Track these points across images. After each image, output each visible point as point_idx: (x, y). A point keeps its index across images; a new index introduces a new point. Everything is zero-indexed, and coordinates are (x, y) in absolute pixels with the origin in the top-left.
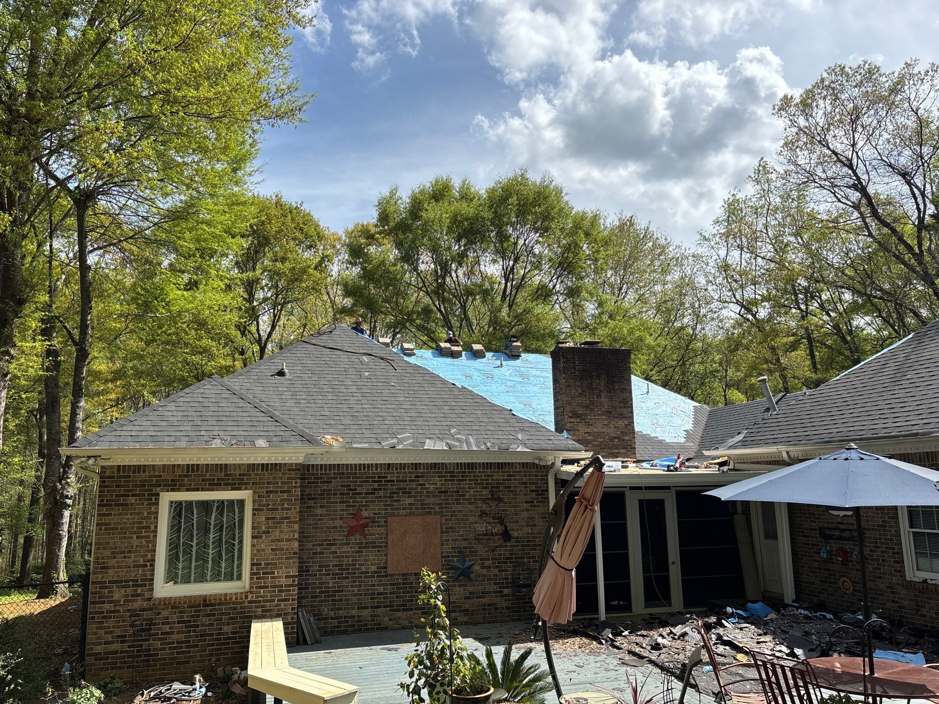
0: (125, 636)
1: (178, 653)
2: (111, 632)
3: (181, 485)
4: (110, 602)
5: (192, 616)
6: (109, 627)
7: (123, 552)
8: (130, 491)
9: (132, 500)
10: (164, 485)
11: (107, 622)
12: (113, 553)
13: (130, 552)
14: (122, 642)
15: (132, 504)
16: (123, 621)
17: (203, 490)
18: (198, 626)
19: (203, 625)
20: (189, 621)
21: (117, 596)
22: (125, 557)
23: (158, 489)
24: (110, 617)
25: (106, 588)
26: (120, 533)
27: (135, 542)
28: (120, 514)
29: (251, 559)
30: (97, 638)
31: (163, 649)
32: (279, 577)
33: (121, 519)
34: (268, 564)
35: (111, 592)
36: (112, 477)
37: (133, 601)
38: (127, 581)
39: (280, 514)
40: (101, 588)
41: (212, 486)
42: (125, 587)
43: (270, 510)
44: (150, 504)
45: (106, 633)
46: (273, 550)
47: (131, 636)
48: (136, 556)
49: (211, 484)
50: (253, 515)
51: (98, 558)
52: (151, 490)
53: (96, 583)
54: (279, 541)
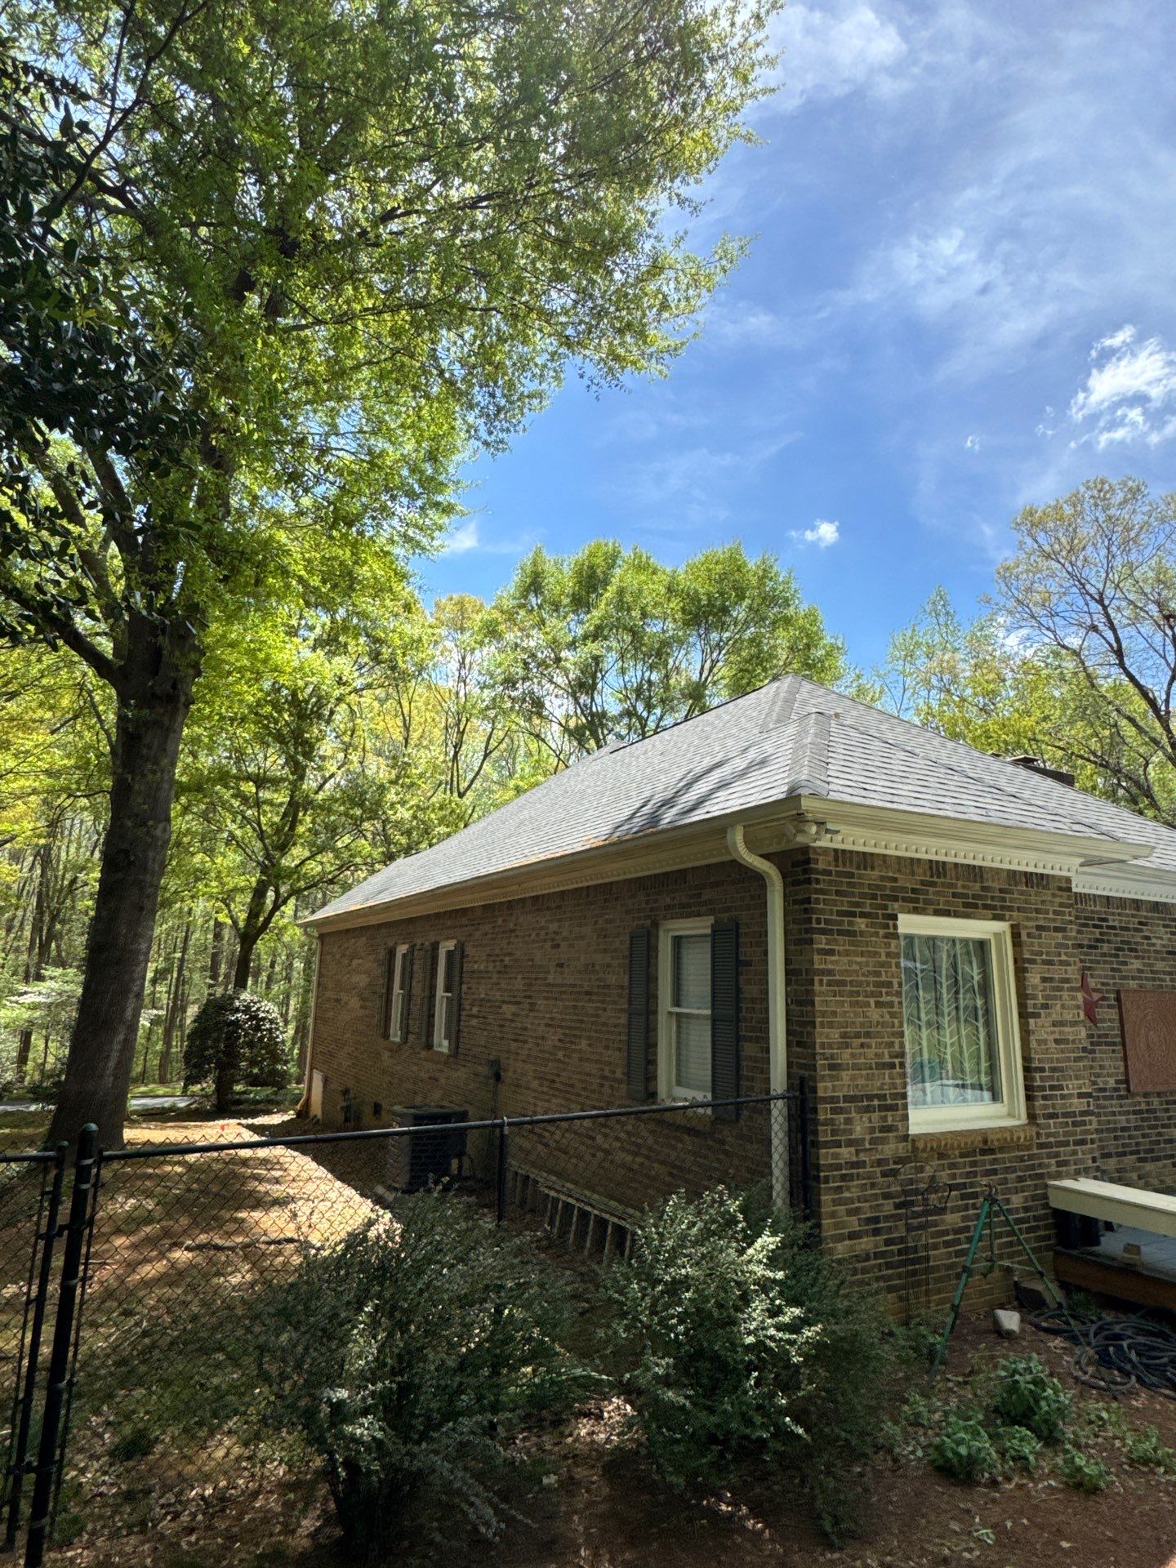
0: (876, 1220)
1: (956, 1254)
2: (857, 1211)
3: (927, 902)
4: (849, 1144)
5: (968, 1175)
6: (851, 1201)
7: (857, 1035)
8: (857, 905)
9: (861, 924)
10: (904, 900)
11: (848, 1189)
12: (844, 1035)
13: (868, 1035)
14: (876, 1232)
15: (862, 933)
16: (873, 1185)
17: (957, 915)
18: (976, 1195)
20: (964, 1186)
21: (859, 1130)
22: (862, 1046)
23: (896, 905)
24: (850, 1178)
25: (840, 1111)
26: (851, 994)
27: (874, 1014)
28: (847, 953)
29: (1026, 1059)
30: (837, 1226)
31: (935, 1247)
32: (1070, 1096)
33: (850, 963)
34: (1053, 1070)
35: (848, 1121)
36: (829, 873)
37: (883, 1141)
38: (870, 1098)
39: (1057, 972)
40: (834, 1111)
41: (968, 908)
42: (868, 1109)
43: (1045, 962)
44: (886, 936)
45: (850, 1213)
46: (1057, 1041)
47: (887, 1218)
48: (879, 1045)
49: (966, 905)
50: (1020, 971)
51: (823, 1046)
52: (885, 907)
53: (825, 1100)
54: (1062, 1024)
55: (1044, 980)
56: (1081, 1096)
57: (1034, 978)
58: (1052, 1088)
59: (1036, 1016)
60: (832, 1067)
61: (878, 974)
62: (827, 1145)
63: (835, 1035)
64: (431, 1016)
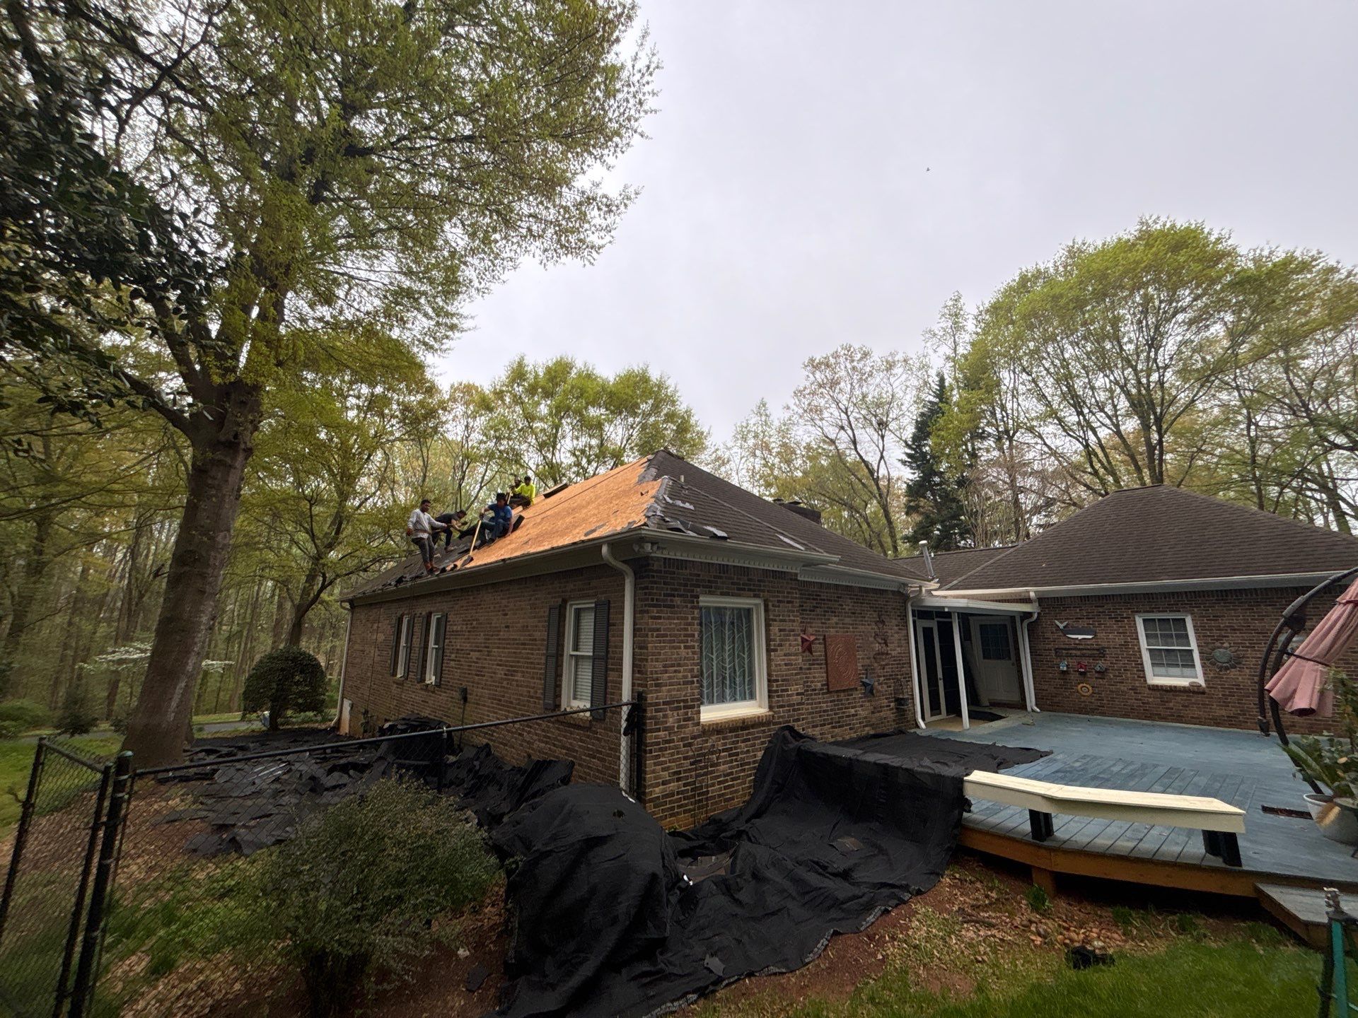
0: (679, 773)
1: (725, 788)
2: (668, 768)
3: (717, 588)
4: (665, 729)
5: (733, 743)
6: (665, 762)
7: (673, 666)
8: (676, 590)
9: (678, 601)
10: (704, 587)
11: (663, 756)
12: (665, 666)
13: (679, 665)
14: (679, 779)
15: (678, 607)
16: (678, 753)
17: (733, 595)
18: (737, 754)
19: (742, 753)
20: (731, 749)
21: (671, 721)
22: (675, 671)
23: (699, 590)
24: (666, 749)
25: (660, 710)
26: (670, 642)
27: (683, 652)
28: (669, 618)
29: (769, 675)
30: (656, 778)
31: (713, 785)
32: (792, 695)
33: (670, 624)
34: (783, 681)
35: (665, 716)
36: (660, 572)
37: (686, 726)
38: (678, 702)
39: (788, 626)
40: (657, 711)
41: (739, 591)
42: (678, 708)
43: (781, 621)
44: (692, 608)
45: (663, 770)
46: (786, 665)
47: (685, 771)
48: (685, 670)
49: (738, 589)
50: (768, 626)
51: (652, 672)
52: (693, 591)
53: (651, 705)
54: (789, 655)
55: (780, 630)
56: (798, 694)
57: (775, 629)
58: (782, 691)
59: (775, 650)
60: (657, 685)
61: (686, 630)
62: (652, 731)
63: (659, 666)
64: (425, 661)
